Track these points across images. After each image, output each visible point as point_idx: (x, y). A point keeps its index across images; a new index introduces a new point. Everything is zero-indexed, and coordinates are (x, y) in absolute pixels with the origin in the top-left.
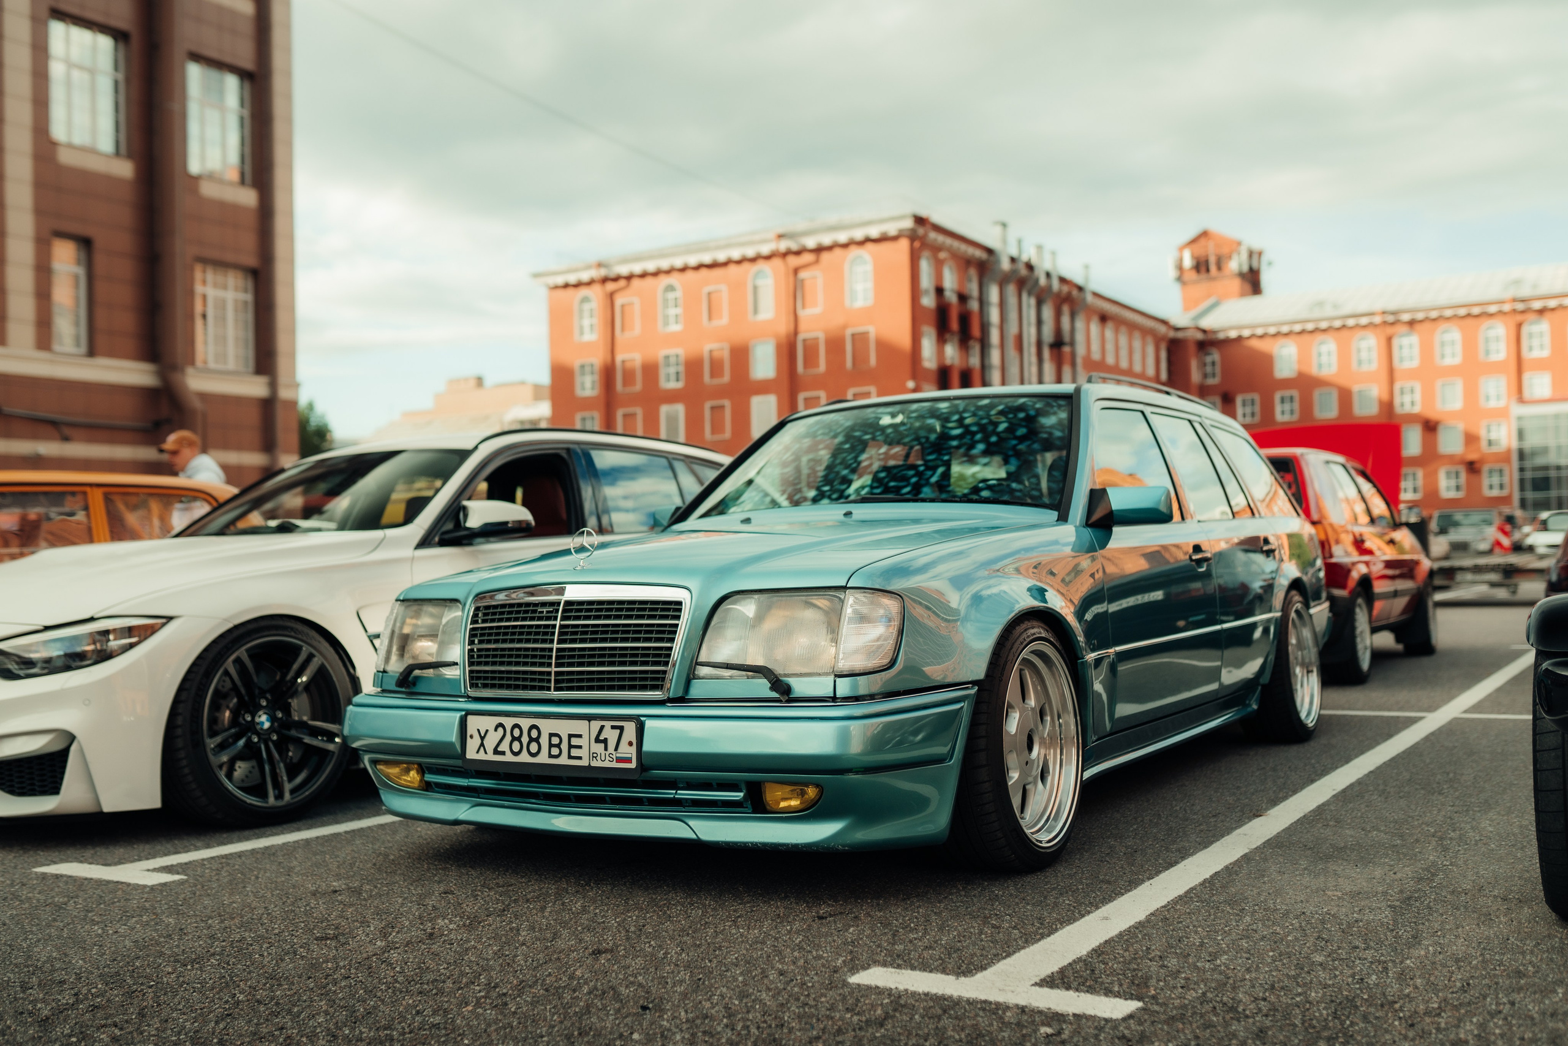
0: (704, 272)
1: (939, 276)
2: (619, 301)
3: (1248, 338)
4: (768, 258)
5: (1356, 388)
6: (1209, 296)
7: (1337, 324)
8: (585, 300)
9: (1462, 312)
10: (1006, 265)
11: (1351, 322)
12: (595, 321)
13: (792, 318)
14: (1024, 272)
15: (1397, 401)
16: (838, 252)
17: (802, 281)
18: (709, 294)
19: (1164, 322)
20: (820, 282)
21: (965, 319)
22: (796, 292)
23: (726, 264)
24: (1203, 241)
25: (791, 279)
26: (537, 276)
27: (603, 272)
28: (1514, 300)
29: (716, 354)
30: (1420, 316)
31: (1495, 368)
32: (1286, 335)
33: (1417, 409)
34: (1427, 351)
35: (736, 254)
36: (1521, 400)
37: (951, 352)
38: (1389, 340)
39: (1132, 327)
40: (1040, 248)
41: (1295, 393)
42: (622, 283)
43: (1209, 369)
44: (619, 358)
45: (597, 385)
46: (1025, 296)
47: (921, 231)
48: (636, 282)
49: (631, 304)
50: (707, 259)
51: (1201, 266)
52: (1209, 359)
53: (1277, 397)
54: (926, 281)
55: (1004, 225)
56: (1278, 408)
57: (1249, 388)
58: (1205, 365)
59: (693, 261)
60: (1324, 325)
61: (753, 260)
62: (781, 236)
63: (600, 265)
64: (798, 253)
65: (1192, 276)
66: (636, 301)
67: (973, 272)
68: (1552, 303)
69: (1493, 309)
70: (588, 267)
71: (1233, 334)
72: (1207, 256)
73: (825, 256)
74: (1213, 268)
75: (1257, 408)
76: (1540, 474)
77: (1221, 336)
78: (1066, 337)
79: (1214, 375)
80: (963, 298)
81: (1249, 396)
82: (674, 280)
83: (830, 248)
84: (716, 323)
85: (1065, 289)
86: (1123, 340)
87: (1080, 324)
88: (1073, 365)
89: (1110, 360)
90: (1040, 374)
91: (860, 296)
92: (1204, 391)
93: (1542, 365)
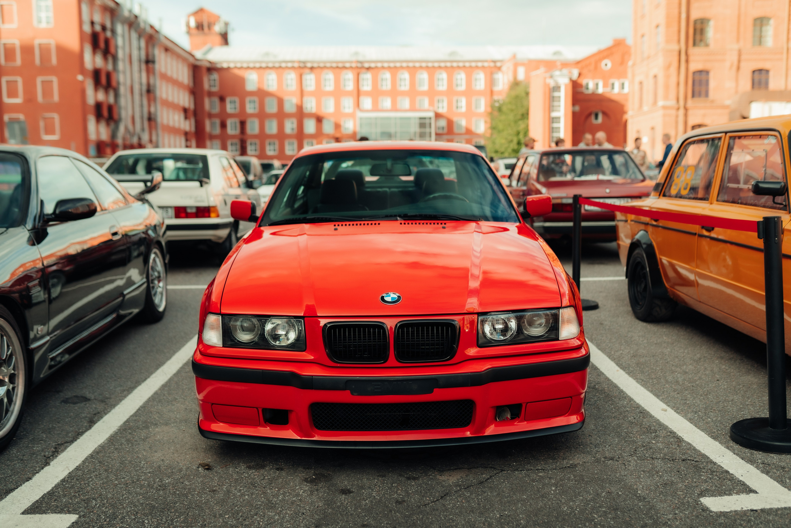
1: (91, 15)
3: (233, 68)
5: (286, 98)
6: (205, 44)
7: (277, 65)
9: (334, 65)
10: (126, 14)
11: (283, 65)
14: (133, 18)
15: (304, 106)
19: (193, 56)
20: (15, 8)
21: (107, 41)
24: (200, 13)
28: (357, 62)
30: (315, 65)
31: (348, 93)
32: (252, 68)
33: (314, 110)
34: (318, 82)
36: (359, 109)
37: (99, 61)
38: (301, 76)
39: (178, 56)
40: (141, 5)
41: (256, 99)
43: (212, 83)
46: (133, 32)
51: (200, 27)
52: (212, 77)
53: (248, 99)
54: (86, 17)
56: (248, 106)
57: (234, 94)
58: (210, 80)
60: (270, 65)
65: (195, 32)
67: (108, 15)
68: (373, 65)
69: (347, 65)
71: (225, 65)
72: (203, 21)
74: (206, 28)
75: (238, 105)
77: (219, 66)
78: (150, 58)
79: (215, 86)
80: (104, 28)
81: (233, 98)
85: (152, 31)
86: (175, 63)
87: (156, 52)
88: (154, 73)
89: (169, 73)
90: (140, 78)
91: (44, 20)
92: (210, 94)
93: (367, 94)
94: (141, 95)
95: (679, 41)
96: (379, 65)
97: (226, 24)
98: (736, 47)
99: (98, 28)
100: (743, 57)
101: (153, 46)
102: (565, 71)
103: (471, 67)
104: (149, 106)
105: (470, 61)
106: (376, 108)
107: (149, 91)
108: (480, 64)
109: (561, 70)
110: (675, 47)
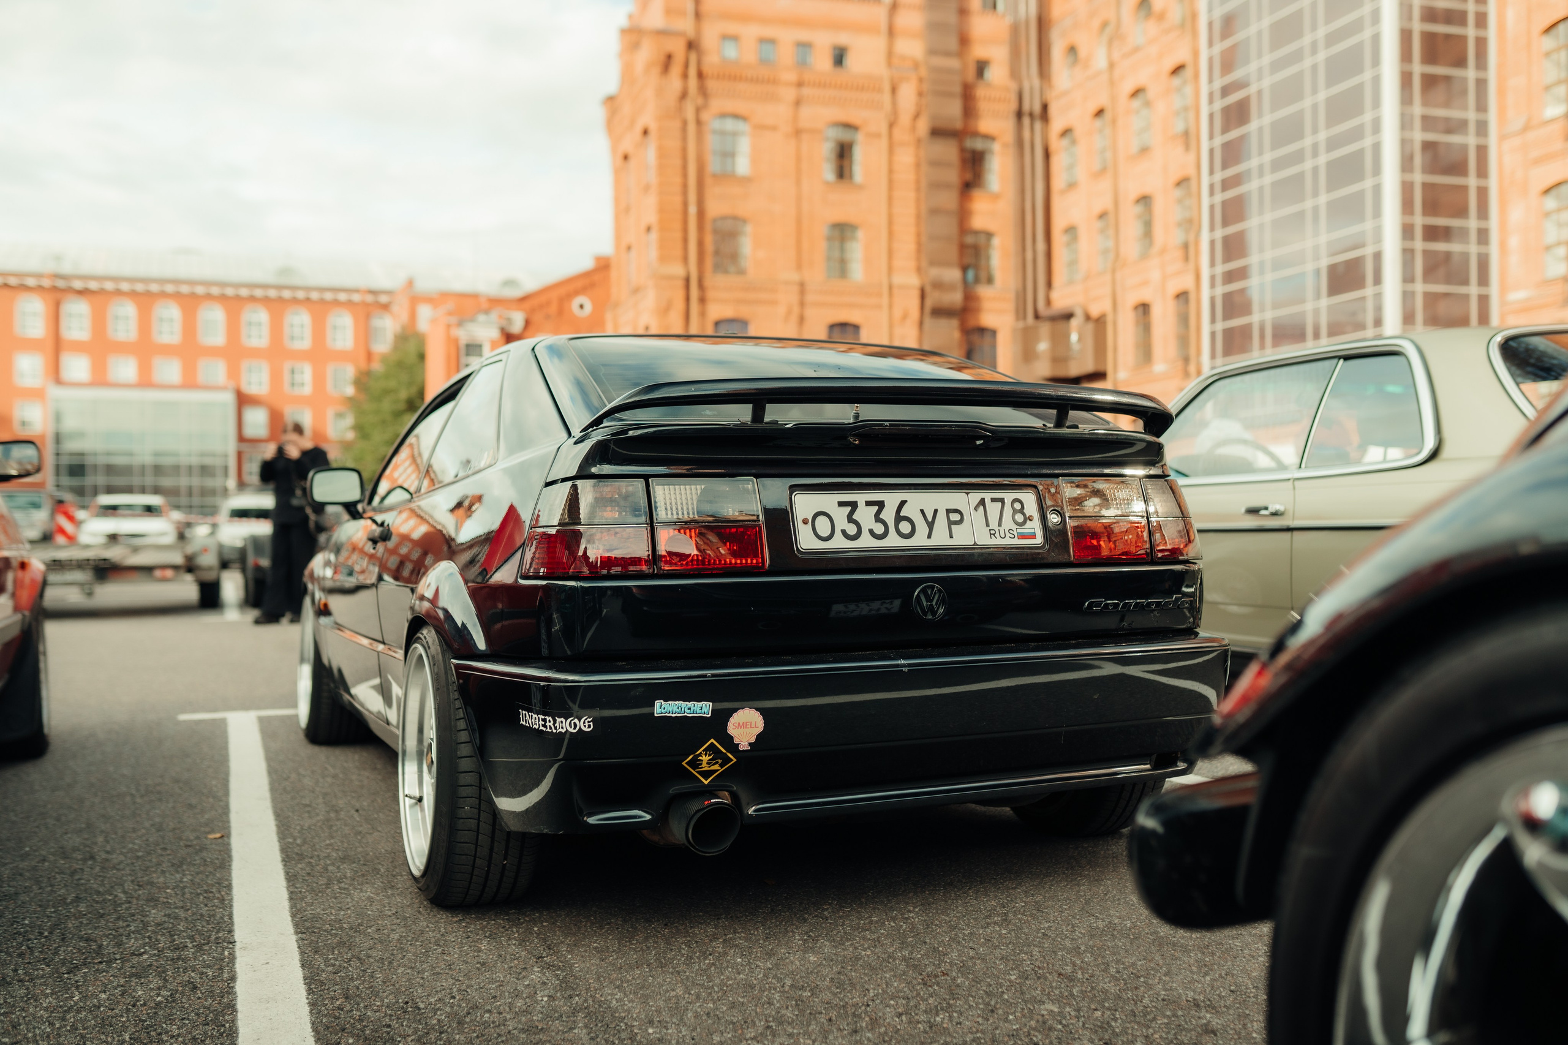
28: (57, 276)
31: (32, 344)
36: (58, 380)
68: (93, 285)
69: (31, 282)
76: (75, 461)
93: (78, 347)
95: (685, 259)
96: (109, 286)
98: (795, 277)
100: (810, 298)
102: (494, 316)
103: (322, 302)
105: (322, 290)
106: (99, 379)
108: (343, 297)
109: (487, 312)
110: (678, 270)
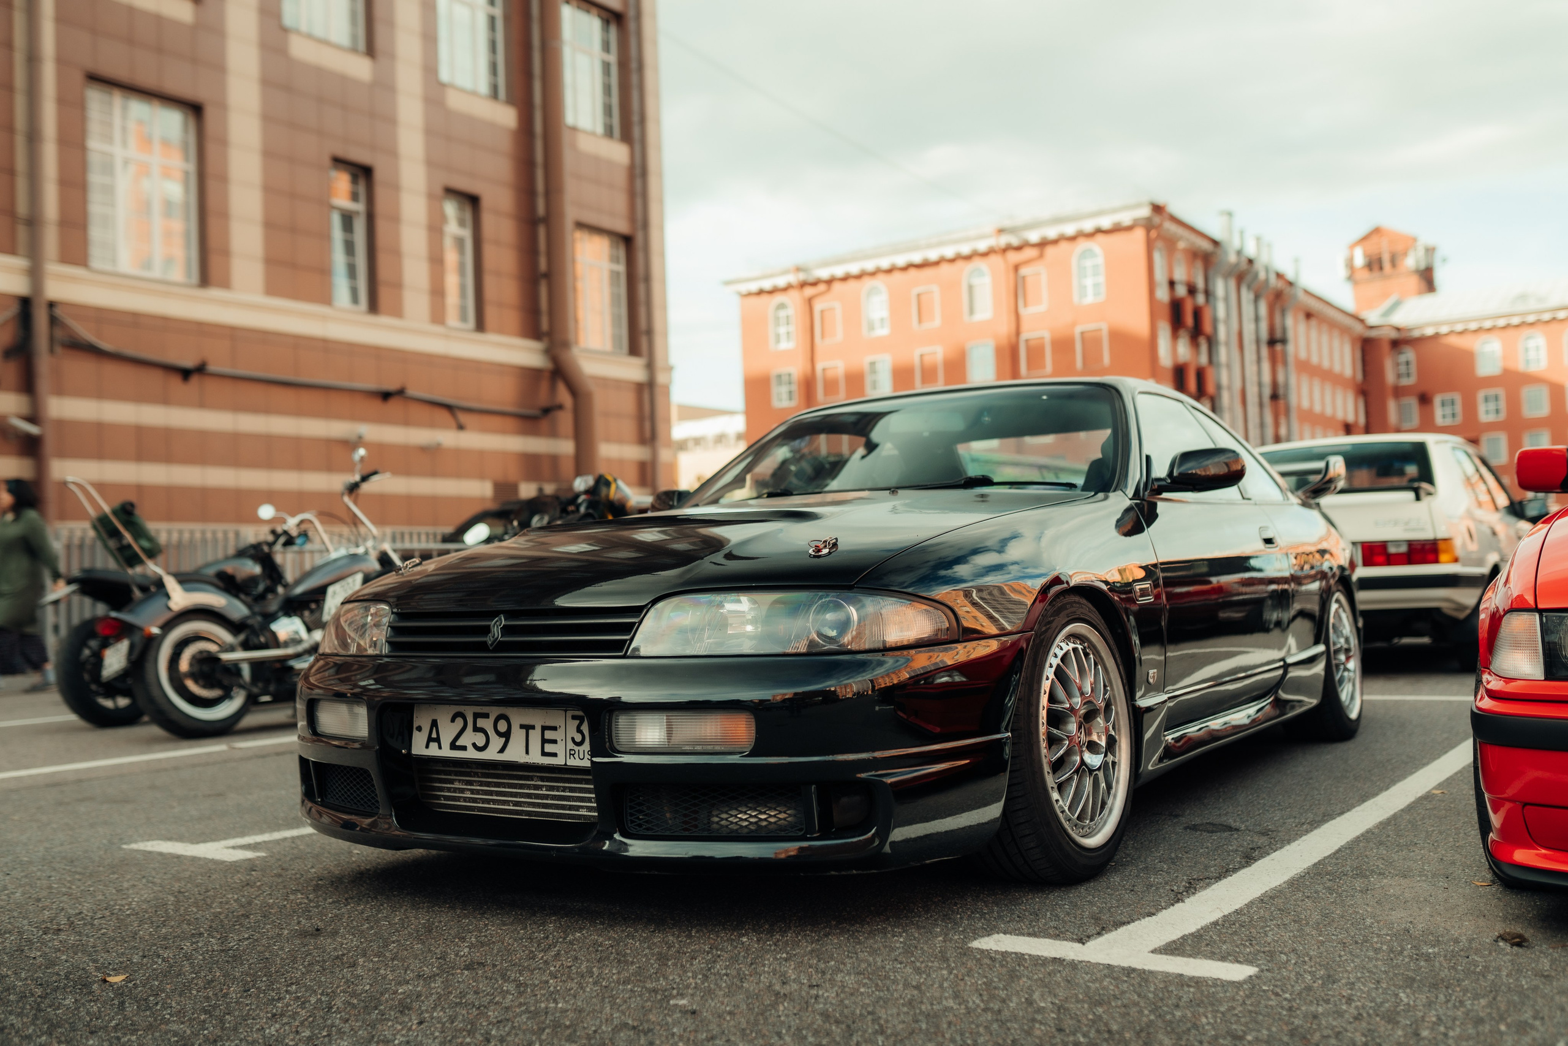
0: (913, 272)
1: (1170, 270)
2: (818, 306)
3: (1446, 335)
4: (985, 255)
6: (1386, 295)
7: (1547, 317)
8: (781, 306)
10: (1232, 258)
11: (1561, 315)
12: (792, 328)
13: (1013, 318)
14: (1244, 265)
16: (1064, 246)
17: (1024, 278)
18: (919, 295)
19: (1362, 321)
20: (1044, 278)
21: (1197, 313)
22: (1018, 290)
23: (937, 263)
24: (1375, 239)
25: (1012, 275)
26: (728, 283)
27: (802, 277)
29: (928, 360)
32: (1489, 330)
35: (949, 252)
37: (1184, 350)
39: (1332, 325)
40: (1258, 239)
41: (1501, 392)
42: (822, 287)
43: (1403, 369)
44: (819, 366)
45: (796, 396)
46: (1244, 291)
47: (1157, 220)
48: (837, 287)
49: (832, 309)
50: (917, 258)
51: (1374, 264)
52: (1403, 358)
53: (1481, 395)
55: (1230, 214)
56: (1482, 408)
57: (1449, 387)
58: (1398, 364)
59: (901, 260)
60: (1531, 319)
61: (968, 258)
62: (1001, 231)
63: (798, 269)
64: (1019, 248)
65: (1365, 274)
66: (837, 306)
67: (1199, 266)
70: (785, 272)
71: (1429, 331)
72: (1380, 254)
73: (1050, 251)
74: (1387, 265)
75: (1458, 408)
77: (1416, 334)
78: (1278, 335)
79: (1408, 375)
80: (1192, 290)
81: (1448, 396)
82: (879, 282)
83: (1055, 242)
84: (927, 325)
85: (1280, 285)
86: (1325, 338)
87: (1289, 321)
88: (1285, 363)
89: (1315, 360)
90: (1259, 373)
91: (1090, 291)
92: (1399, 392)
94: (1261, 405)
97: (1430, 251)
99: (1181, 291)
101: (1283, 312)
104: (1277, 425)
107: (1275, 397)
